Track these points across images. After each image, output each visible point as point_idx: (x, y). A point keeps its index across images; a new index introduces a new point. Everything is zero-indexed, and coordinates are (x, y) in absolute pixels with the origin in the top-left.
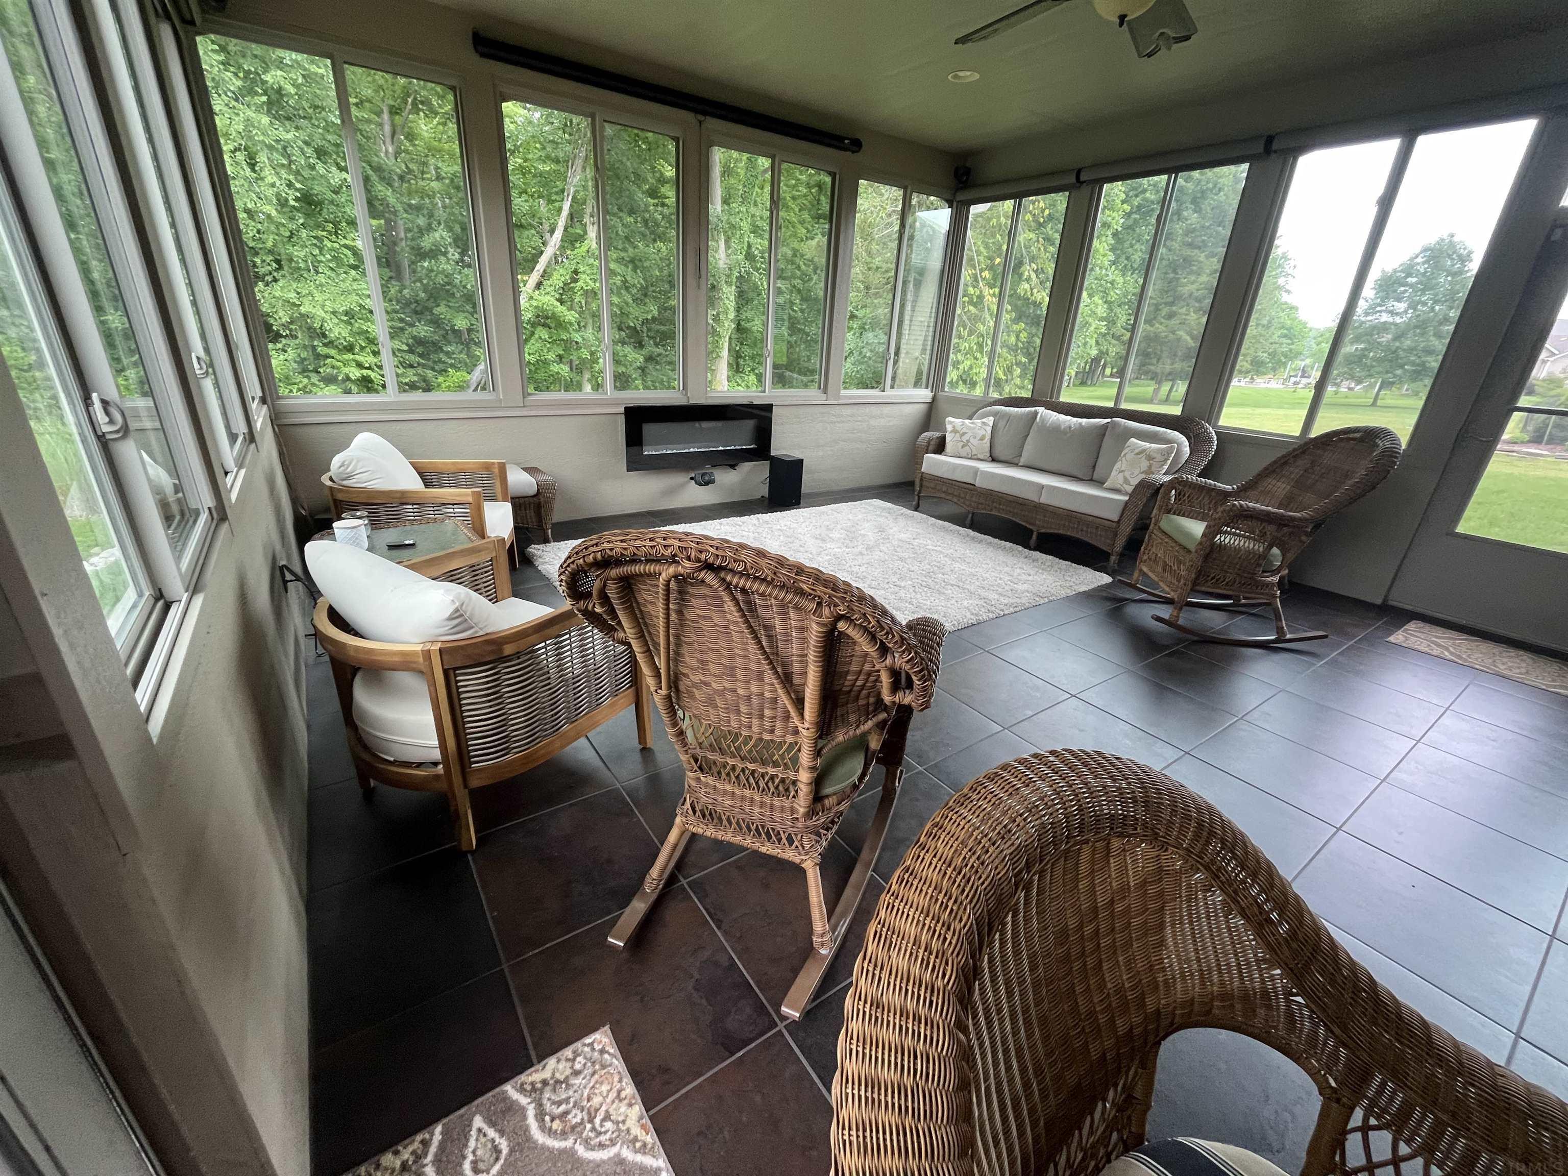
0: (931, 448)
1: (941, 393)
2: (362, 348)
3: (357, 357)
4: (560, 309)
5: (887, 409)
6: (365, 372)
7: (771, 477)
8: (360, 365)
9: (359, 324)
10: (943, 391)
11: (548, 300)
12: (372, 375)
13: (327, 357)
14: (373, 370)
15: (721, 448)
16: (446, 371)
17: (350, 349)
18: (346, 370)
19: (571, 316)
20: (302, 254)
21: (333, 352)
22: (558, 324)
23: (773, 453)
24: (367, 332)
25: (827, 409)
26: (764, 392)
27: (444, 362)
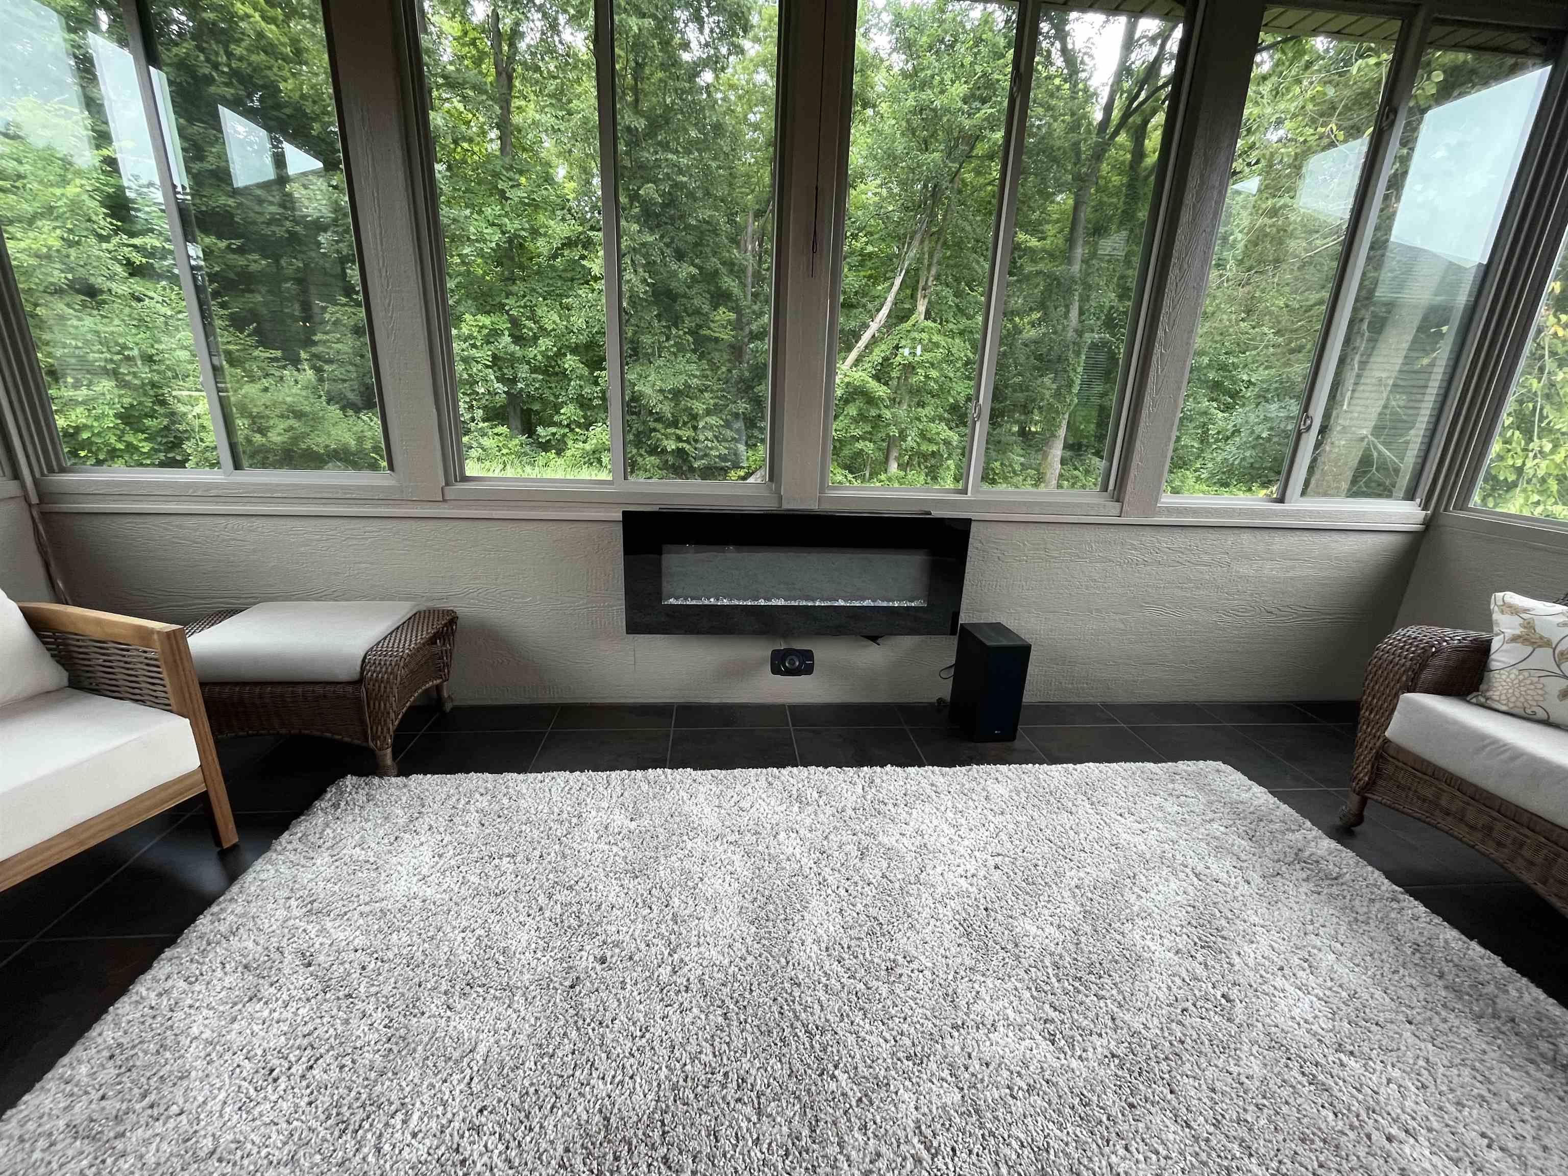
0: (1427, 675)
1: (1453, 513)
2: (685, 424)
3: (678, 432)
4: (873, 384)
5: (1281, 542)
6: (680, 445)
7: (957, 665)
8: (679, 439)
9: (685, 402)
10: (1462, 504)
11: (862, 376)
12: (687, 447)
13: (655, 430)
14: (689, 443)
15: (841, 603)
16: (755, 445)
17: (675, 424)
18: (665, 442)
19: (881, 391)
20: (649, 342)
21: (659, 426)
22: (871, 400)
23: (964, 618)
24: (692, 409)
25: (1123, 534)
26: (964, 491)
27: (756, 437)
